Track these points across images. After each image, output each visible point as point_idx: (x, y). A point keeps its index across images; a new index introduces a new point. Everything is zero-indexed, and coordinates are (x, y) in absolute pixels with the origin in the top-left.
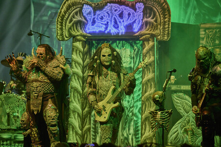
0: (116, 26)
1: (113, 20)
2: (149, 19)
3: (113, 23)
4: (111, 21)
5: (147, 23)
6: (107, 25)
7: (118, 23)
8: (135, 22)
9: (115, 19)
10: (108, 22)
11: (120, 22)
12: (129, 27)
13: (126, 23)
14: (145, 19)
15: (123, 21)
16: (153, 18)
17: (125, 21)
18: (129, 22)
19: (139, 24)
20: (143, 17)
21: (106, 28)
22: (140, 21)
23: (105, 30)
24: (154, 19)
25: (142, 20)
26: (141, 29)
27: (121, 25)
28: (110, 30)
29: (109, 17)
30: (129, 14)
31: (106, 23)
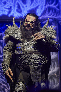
0: (19, 10)
1: (16, 5)
2: (52, 5)
3: (16, 8)
4: (14, 6)
5: (49, 9)
6: (10, 9)
7: (21, 8)
8: (37, 7)
9: (18, 4)
10: (11, 7)
11: (23, 7)
14: (48, 5)
15: (26, 7)
16: (55, 5)
17: (28, 6)
18: (32, 7)
19: (42, 9)
20: (46, 4)
21: (9, 12)
22: (42, 7)
23: (8, 14)
24: (57, 5)
25: (45, 6)
26: (44, 13)
27: (24, 10)
28: (13, 14)
29: (12, 2)
31: (9, 7)
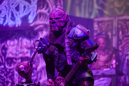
12: (25, 19)
13: (22, 15)
30: (25, 7)
